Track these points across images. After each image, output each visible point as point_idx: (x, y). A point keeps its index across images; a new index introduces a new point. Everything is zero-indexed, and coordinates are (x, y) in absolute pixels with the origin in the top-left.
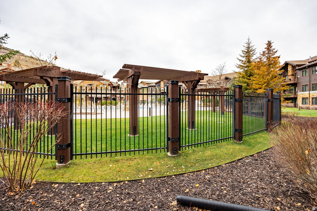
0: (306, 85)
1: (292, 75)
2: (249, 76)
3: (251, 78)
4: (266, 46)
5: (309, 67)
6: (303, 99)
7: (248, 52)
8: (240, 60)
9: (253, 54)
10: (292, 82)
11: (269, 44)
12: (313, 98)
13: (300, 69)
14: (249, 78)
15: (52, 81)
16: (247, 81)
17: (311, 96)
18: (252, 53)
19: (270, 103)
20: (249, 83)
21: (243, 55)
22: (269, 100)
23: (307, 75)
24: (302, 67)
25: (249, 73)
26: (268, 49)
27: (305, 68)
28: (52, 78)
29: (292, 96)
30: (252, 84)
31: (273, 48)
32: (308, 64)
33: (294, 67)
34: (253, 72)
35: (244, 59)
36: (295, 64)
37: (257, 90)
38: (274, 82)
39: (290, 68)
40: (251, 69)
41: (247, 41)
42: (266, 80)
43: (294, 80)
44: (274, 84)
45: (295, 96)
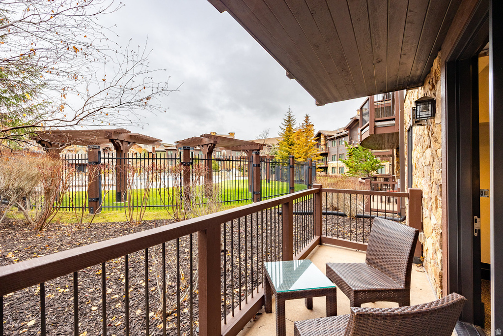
0: (335, 155)
1: (324, 145)
2: (290, 145)
3: (292, 147)
4: (305, 119)
5: (337, 138)
6: (333, 168)
7: (289, 121)
8: (282, 129)
9: (294, 124)
10: (324, 152)
11: (307, 117)
12: (340, 168)
13: (330, 140)
14: (290, 147)
15: (122, 144)
16: (289, 149)
17: (339, 166)
18: (292, 122)
19: (310, 169)
20: (290, 151)
21: (285, 124)
22: (309, 167)
23: (336, 145)
24: (331, 137)
25: (290, 142)
26: (306, 122)
27: (334, 139)
28: (122, 141)
29: (324, 166)
30: (294, 153)
31: (310, 121)
32: (336, 135)
33: (325, 137)
34: (294, 141)
35: (285, 128)
36: (326, 134)
37: (297, 159)
38: (311, 152)
39: (322, 138)
40: (292, 139)
41: (288, 110)
42: (305, 151)
43: (326, 150)
44: (311, 154)
45: (327, 166)
